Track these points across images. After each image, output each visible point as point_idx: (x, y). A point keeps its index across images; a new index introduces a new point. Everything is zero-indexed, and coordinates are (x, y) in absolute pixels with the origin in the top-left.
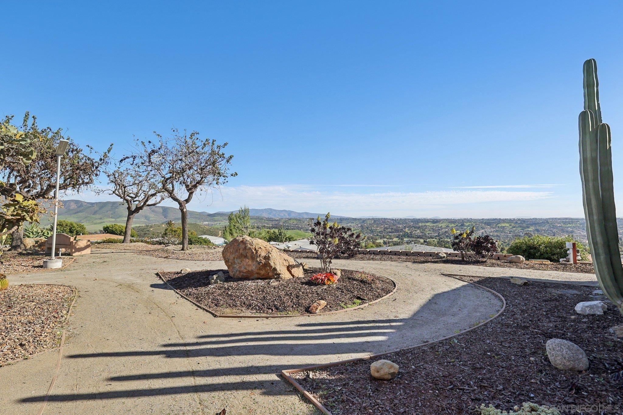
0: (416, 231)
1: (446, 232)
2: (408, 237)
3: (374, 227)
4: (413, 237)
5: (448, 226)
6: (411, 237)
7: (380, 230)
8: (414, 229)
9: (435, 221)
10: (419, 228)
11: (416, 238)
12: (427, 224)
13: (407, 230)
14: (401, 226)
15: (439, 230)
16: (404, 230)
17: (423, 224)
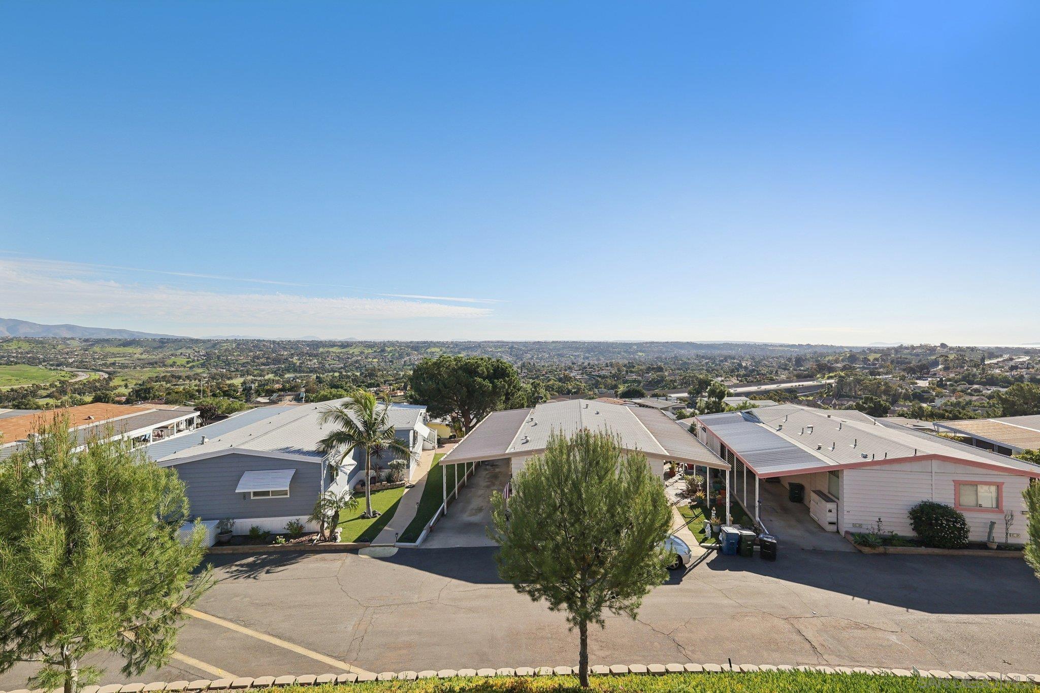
0: (310, 360)
1: (357, 362)
2: (295, 371)
3: (234, 356)
4: (303, 372)
5: (362, 353)
6: (300, 372)
7: (245, 361)
8: (308, 358)
9: (345, 345)
10: (316, 356)
11: (307, 372)
12: (331, 350)
13: (295, 360)
14: (286, 353)
15: (348, 358)
16: (291, 360)
17: (326, 349)
